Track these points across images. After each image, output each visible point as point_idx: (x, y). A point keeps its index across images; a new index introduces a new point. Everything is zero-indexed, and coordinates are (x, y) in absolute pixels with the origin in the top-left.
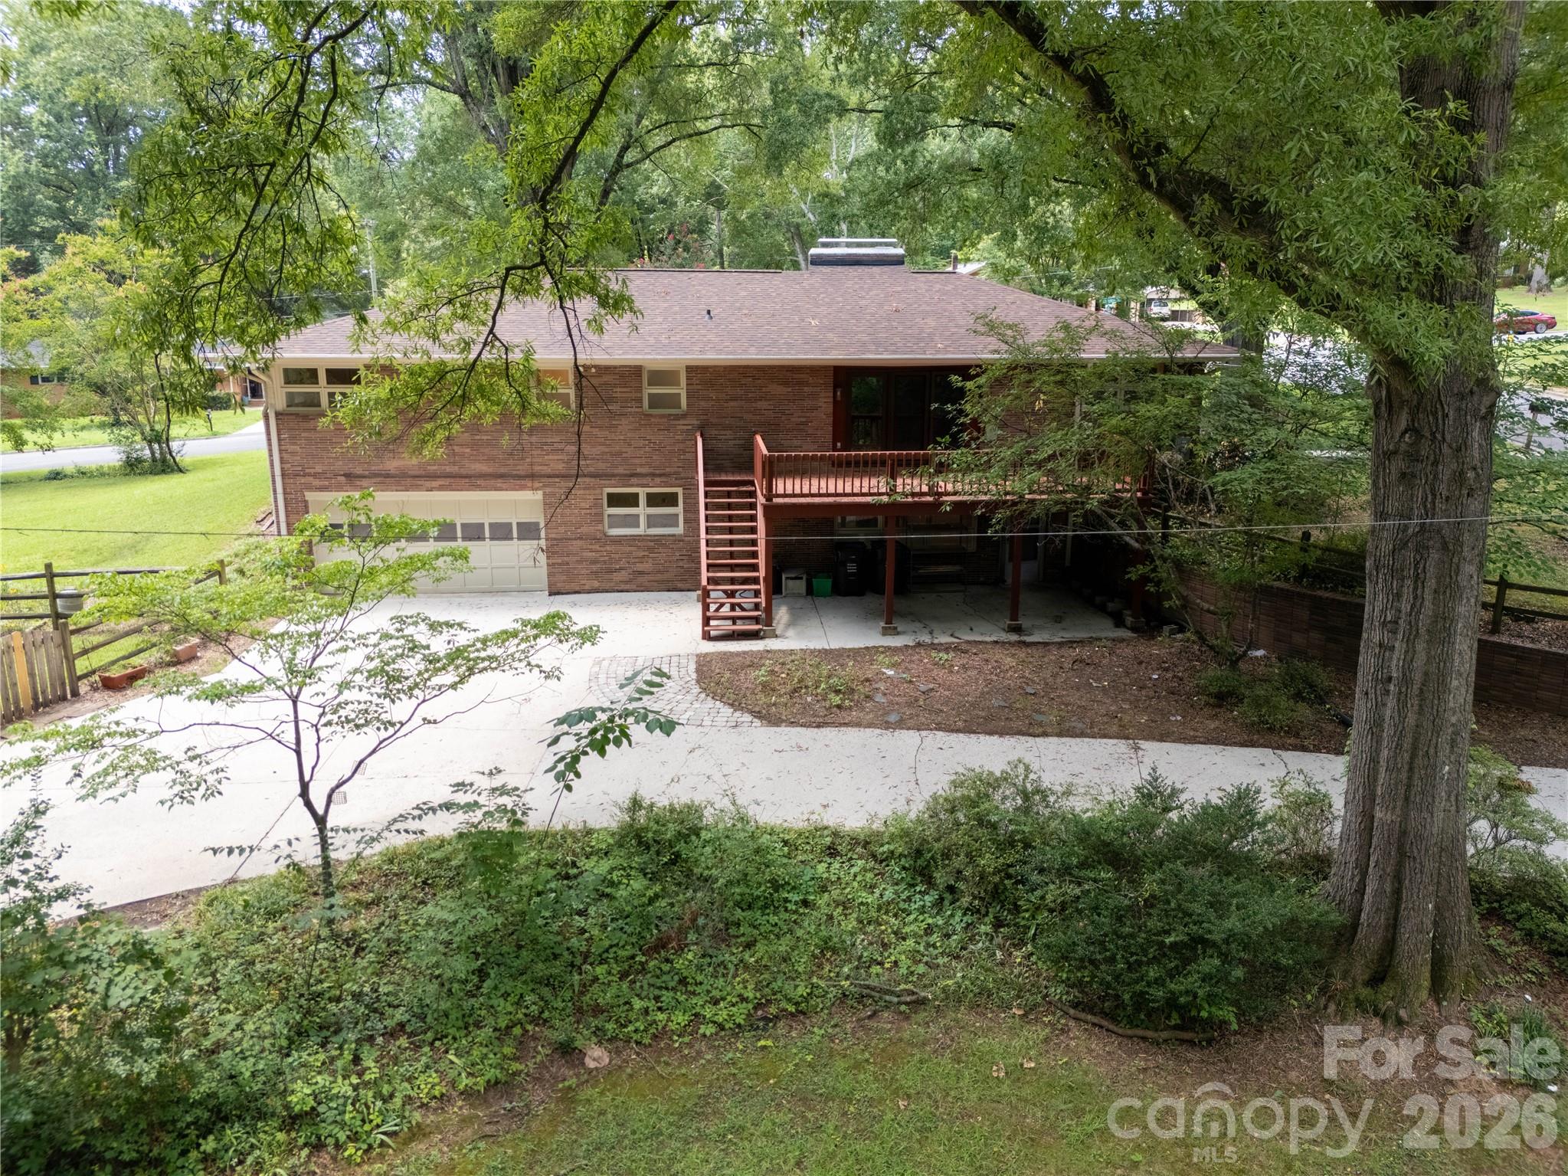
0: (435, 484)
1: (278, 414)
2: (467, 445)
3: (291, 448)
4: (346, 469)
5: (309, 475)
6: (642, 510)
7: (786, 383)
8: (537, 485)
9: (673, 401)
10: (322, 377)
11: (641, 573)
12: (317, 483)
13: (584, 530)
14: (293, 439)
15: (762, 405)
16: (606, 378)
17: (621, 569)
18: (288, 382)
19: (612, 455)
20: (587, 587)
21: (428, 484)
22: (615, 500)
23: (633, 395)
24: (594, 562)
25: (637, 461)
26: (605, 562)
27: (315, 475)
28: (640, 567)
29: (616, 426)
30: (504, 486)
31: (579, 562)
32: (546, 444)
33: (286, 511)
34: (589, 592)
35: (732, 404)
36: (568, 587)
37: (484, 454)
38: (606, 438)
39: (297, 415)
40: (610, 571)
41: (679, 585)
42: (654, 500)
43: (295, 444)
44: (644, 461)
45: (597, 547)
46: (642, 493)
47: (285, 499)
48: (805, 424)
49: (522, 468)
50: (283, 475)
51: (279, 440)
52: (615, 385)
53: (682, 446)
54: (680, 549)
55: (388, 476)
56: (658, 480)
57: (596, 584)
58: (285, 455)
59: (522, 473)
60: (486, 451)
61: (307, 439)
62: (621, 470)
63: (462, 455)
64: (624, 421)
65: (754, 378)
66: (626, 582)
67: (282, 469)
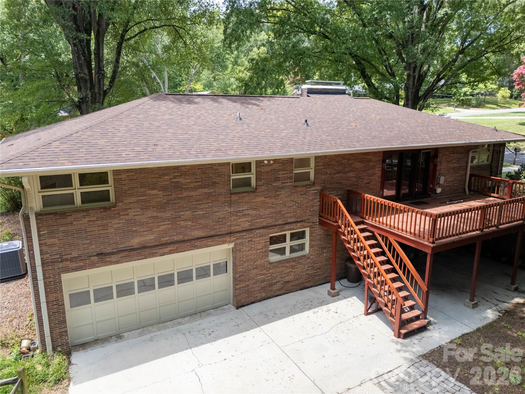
0: (166, 250)
1: (38, 215)
2: (189, 220)
3: (49, 241)
4: (98, 251)
5: (67, 260)
6: (288, 244)
7: (362, 162)
8: (233, 239)
9: (306, 176)
10: (76, 181)
11: (287, 282)
12: (74, 265)
13: (258, 263)
14: (51, 234)
15: (351, 174)
16: (276, 166)
17: (277, 282)
18: (44, 186)
19: (276, 213)
20: (259, 298)
21: (161, 251)
22: (274, 241)
23: (288, 175)
24: (263, 281)
25: (289, 215)
26: (269, 280)
27: (71, 260)
28: (287, 279)
29: (278, 195)
30: (212, 243)
31: (255, 283)
32: (239, 212)
33: (46, 292)
34: (260, 301)
35: (337, 175)
36: (248, 301)
37: (200, 224)
38: (273, 204)
39: (55, 214)
40: (271, 285)
41: (307, 285)
42: (294, 236)
43: (52, 238)
44: (292, 215)
45: (265, 272)
46: (288, 234)
47: (45, 283)
48: (369, 183)
49: (224, 230)
50: (43, 264)
51: (39, 236)
52: (280, 170)
53: (311, 203)
54: (308, 264)
55: (133, 250)
56: (299, 225)
57: (264, 295)
58: (44, 248)
59: (223, 233)
60: (202, 221)
61: (63, 232)
62: (280, 222)
63: (186, 227)
64: (283, 192)
65: (348, 160)
66: (280, 290)
67: (42, 259)
